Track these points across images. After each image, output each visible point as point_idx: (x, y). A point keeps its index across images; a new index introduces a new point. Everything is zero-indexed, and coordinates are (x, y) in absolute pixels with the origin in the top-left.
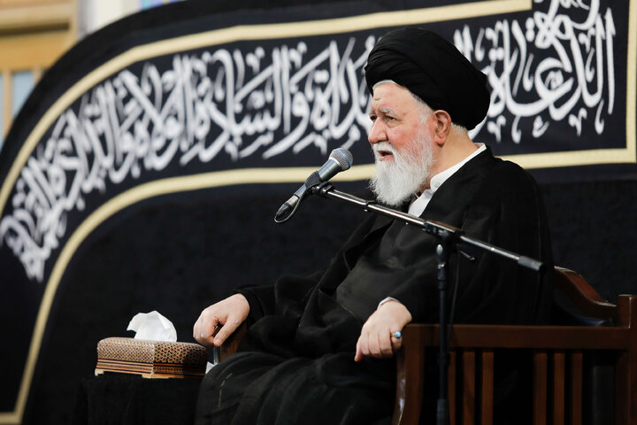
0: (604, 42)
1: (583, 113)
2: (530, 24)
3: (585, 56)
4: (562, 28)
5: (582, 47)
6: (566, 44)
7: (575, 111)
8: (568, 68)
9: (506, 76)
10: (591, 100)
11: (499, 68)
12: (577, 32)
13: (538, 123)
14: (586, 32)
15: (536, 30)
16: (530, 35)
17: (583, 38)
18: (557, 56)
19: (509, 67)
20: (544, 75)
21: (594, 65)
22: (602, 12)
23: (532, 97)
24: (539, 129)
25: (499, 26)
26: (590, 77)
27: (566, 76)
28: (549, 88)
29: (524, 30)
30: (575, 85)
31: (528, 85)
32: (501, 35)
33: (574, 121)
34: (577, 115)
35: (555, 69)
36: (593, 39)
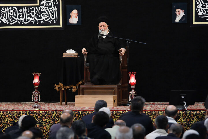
0: (55, 11)
1: (51, 20)
2: (39, 7)
3: (51, 13)
4: (46, 8)
5: (51, 11)
6: (47, 11)
7: (50, 20)
8: (48, 14)
9: (35, 15)
10: (53, 19)
11: (33, 13)
12: (49, 9)
13: (42, 21)
14: (51, 9)
15: (41, 8)
16: (40, 9)
17: (50, 10)
18: (45, 12)
19: (35, 13)
20: (43, 15)
21: (53, 14)
22: (54, 7)
23: (41, 18)
24: (42, 22)
25: (33, 7)
26: (52, 15)
27: (47, 15)
28: (44, 17)
29: (38, 8)
30: (49, 16)
31: (39, 16)
32: (33, 9)
33: (49, 21)
34: (50, 21)
35: (45, 14)
36: (53, 10)
